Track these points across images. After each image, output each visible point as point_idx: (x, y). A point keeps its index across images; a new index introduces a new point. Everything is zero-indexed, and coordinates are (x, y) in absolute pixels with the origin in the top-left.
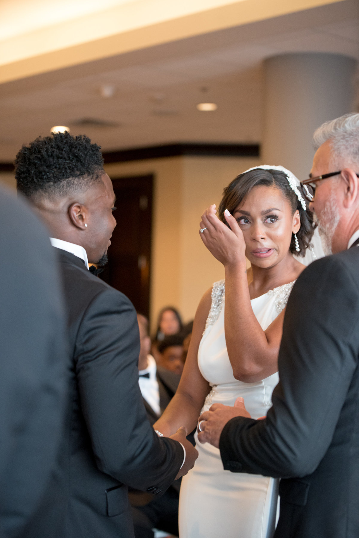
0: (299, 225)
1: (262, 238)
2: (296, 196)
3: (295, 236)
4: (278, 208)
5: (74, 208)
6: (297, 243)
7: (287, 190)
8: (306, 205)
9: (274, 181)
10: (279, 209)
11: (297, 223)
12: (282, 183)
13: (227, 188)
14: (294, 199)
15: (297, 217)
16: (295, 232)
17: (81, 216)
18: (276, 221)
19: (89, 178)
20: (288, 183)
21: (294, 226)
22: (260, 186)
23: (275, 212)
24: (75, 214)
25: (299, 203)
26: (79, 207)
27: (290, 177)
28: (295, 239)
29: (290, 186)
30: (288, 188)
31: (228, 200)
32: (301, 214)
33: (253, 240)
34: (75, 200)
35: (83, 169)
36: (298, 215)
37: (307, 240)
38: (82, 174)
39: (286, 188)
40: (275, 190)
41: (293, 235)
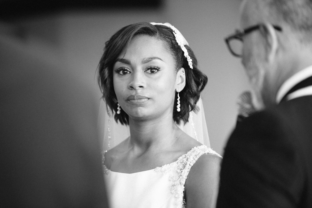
0: (183, 84)
1: (141, 87)
2: (182, 52)
3: (178, 95)
6: (179, 102)
7: (172, 43)
8: (193, 64)
9: (158, 33)
10: (162, 59)
11: (182, 82)
12: (167, 36)
14: (180, 55)
15: (181, 75)
16: (179, 90)
18: (157, 72)
20: (174, 37)
21: (178, 84)
22: (143, 35)
23: (157, 63)
25: (185, 60)
27: (177, 34)
29: (176, 41)
30: (173, 41)
32: (187, 73)
33: (131, 88)
37: (192, 102)
39: (170, 41)
40: (158, 40)
41: (176, 93)
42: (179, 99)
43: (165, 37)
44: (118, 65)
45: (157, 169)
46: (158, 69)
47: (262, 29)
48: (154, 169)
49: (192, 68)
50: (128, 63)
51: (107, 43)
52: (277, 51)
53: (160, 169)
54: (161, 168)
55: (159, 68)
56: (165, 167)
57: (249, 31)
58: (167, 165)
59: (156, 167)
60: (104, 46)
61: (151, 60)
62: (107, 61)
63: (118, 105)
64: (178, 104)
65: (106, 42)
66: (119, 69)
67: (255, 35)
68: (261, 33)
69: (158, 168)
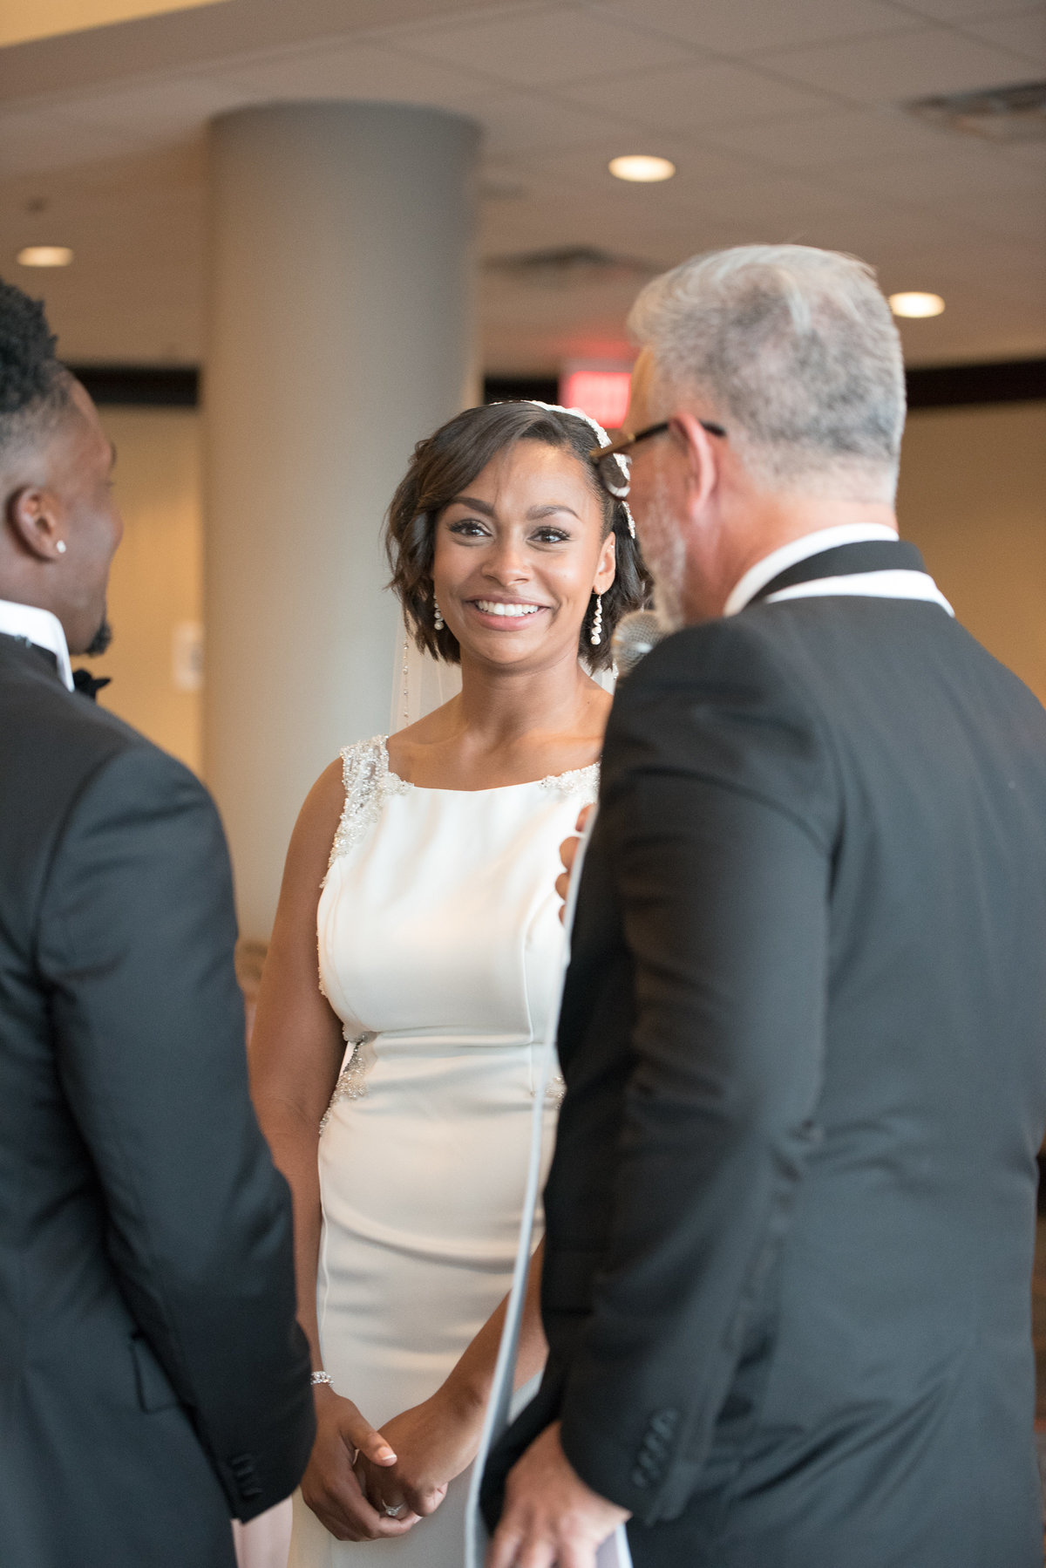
0: (611, 575)
1: (522, 580)
3: (599, 601)
4: (575, 509)
5: (24, 503)
6: (598, 620)
9: (567, 438)
10: (577, 513)
11: (607, 570)
12: (586, 449)
13: (429, 440)
15: (609, 551)
16: (601, 590)
17: (43, 524)
18: (558, 541)
19: (46, 406)
21: (600, 573)
22: (531, 440)
23: (563, 521)
24: (27, 519)
25: (619, 514)
26: (36, 498)
28: (597, 608)
31: (431, 473)
32: (620, 546)
34: (22, 478)
35: (28, 384)
36: (613, 547)
38: (25, 399)
40: (570, 459)
41: (594, 597)
42: (599, 612)
43: (583, 450)
44: (459, 512)
45: (549, 781)
46: (563, 537)
47: (673, 429)
48: (540, 782)
49: (634, 537)
50: (489, 511)
51: (420, 446)
52: (715, 491)
53: (557, 781)
54: (559, 778)
55: (568, 536)
56: (568, 777)
57: (645, 435)
58: (575, 771)
59: (545, 776)
60: (413, 451)
61: (551, 513)
62: (427, 498)
63: (437, 615)
64: (595, 626)
65: (418, 443)
66: (462, 521)
67: (661, 445)
68: (674, 439)
69: (552, 780)
